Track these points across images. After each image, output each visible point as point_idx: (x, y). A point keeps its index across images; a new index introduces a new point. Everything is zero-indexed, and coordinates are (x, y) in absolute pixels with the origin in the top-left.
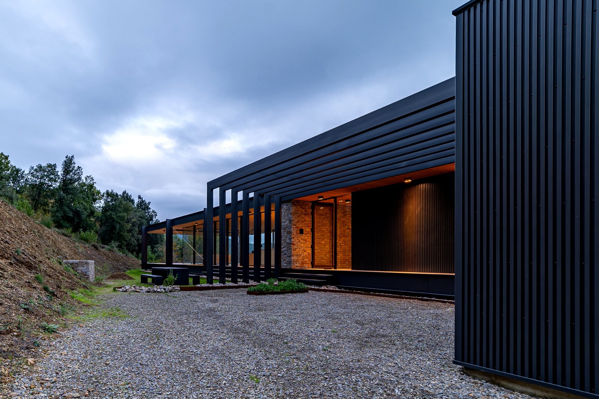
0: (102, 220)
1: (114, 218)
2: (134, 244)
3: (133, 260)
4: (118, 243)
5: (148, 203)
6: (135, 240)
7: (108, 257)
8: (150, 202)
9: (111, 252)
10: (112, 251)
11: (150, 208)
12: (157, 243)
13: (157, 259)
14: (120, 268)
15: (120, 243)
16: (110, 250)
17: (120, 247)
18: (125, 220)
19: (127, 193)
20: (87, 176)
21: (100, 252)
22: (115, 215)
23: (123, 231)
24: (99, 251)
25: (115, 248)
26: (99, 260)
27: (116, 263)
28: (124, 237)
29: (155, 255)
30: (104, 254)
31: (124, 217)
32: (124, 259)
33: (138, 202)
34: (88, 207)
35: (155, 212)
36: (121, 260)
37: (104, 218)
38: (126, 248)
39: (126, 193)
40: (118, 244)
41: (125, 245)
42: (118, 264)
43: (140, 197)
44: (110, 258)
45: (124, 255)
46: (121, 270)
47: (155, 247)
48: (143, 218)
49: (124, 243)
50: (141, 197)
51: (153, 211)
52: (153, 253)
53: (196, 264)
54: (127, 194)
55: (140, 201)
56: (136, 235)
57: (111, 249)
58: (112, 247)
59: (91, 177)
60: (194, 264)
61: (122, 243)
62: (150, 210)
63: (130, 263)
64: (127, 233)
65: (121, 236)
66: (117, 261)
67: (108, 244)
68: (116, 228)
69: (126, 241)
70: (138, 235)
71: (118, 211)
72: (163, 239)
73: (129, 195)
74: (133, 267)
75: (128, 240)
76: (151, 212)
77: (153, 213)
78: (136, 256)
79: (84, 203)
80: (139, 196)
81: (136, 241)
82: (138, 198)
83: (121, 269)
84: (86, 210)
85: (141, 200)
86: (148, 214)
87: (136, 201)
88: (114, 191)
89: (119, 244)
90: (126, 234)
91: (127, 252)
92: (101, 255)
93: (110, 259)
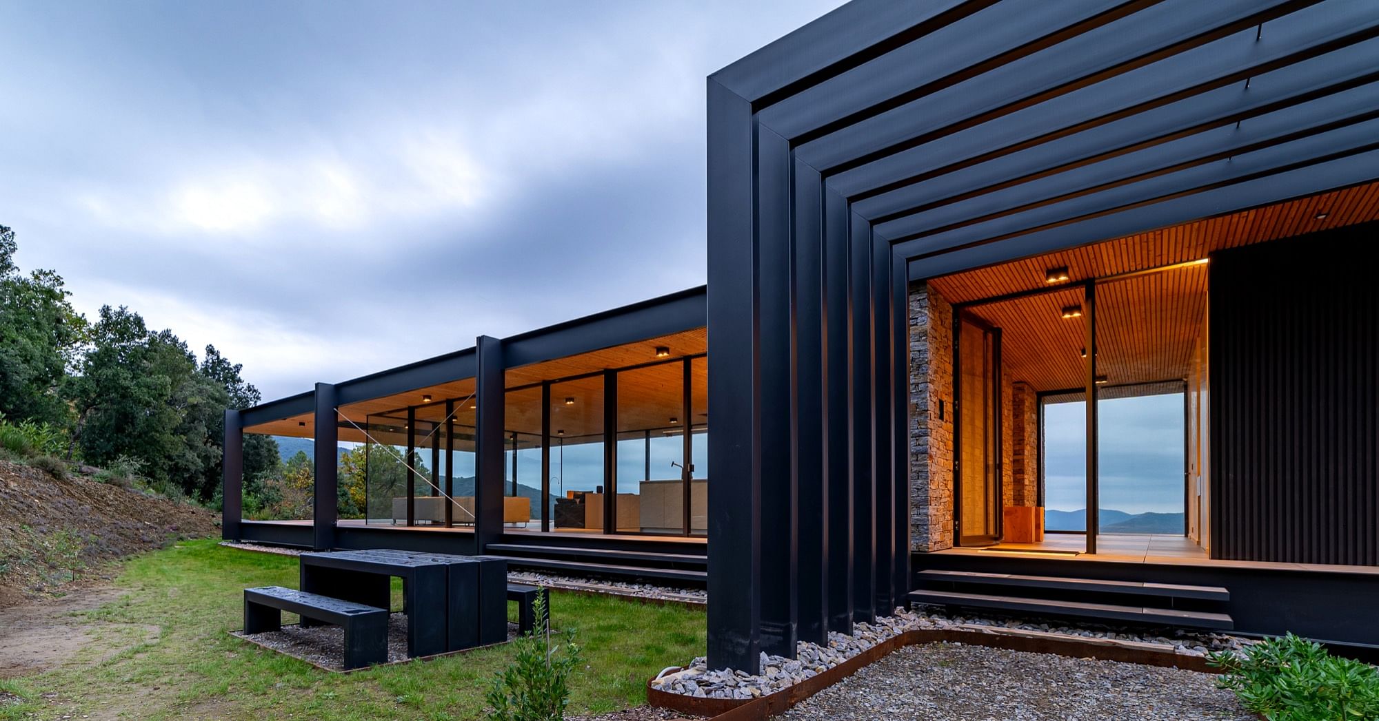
0: (84, 392)
1: (128, 388)
2: (193, 468)
3: (193, 513)
4: (142, 462)
5: (236, 367)
6: (198, 457)
7: (100, 503)
8: (241, 365)
9: (115, 488)
10: (120, 486)
11: (239, 381)
12: (261, 469)
13: (261, 508)
14: (146, 538)
15: (147, 460)
16: (108, 481)
17: (149, 474)
18: (167, 395)
19: (173, 336)
20: (41, 272)
21: (69, 487)
22: (132, 379)
23: (160, 429)
24: (65, 483)
25: (131, 477)
26: (58, 514)
27: (132, 522)
28: (163, 447)
29: (256, 497)
30: (87, 494)
31: (162, 387)
32: (163, 508)
33: (207, 362)
34: (37, 353)
35: (255, 391)
36: (149, 511)
37: (91, 385)
38: (168, 478)
39: (170, 336)
40: (141, 465)
41: (165, 470)
42: (139, 525)
43: (210, 350)
44: (108, 505)
45: (162, 496)
46: (150, 542)
47: (256, 477)
48: (220, 401)
49: (160, 465)
50: (216, 350)
51: (250, 388)
52: (252, 493)
53: (418, 525)
54: (175, 340)
55: (211, 361)
56: (200, 445)
57: (116, 478)
58: (123, 473)
59: (55, 274)
60: (410, 524)
61: (155, 464)
62: (239, 386)
63: (183, 519)
64: (173, 434)
65: (154, 442)
66: (138, 515)
67: (104, 465)
68: (134, 418)
69: (169, 458)
70: (205, 444)
71: (143, 371)
72: (274, 457)
73: (179, 341)
74: (192, 533)
75: (174, 454)
76: (242, 390)
77: (249, 391)
78: (199, 501)
79: (23, 340)
80: (208, 347)
81: (199, 461)
82: (206, 352)
83: (148, 539)
84: (26, 361)
85: (216, 357)
86: (236, 395)
87: (201, 358)
88: (128, 310)
89: (145, 464)
90: (167, 437)
91: (171, 488)
92: (73, 496)
93: (108, 508)
